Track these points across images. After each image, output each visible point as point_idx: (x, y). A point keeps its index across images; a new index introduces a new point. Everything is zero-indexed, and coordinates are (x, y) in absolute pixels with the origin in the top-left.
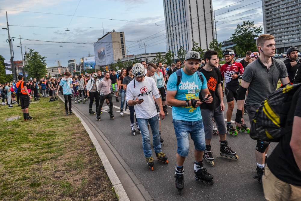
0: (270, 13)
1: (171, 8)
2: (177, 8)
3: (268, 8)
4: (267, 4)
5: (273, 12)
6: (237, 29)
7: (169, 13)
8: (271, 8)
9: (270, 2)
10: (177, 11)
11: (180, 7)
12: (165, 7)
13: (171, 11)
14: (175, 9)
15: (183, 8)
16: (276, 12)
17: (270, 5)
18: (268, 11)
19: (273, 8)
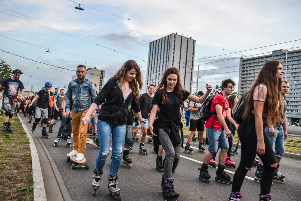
0: (245, 82)
1: (155, 58)
2: (160, 60)
3: (244, 76)
4: (244, 73)
5: (248, 81)
6: (216, 89)
7: (152, 62)
8: (247, 77)
9: (246, 72)
10: (160, 62)
11: (164, 59)
12: (150, 56)
13: (155, 61)
14: (158, 60)
15: (166, 61)
16: (251, 81)
17: (247, 74)
18: (243, 80)
19: (248, 78)
